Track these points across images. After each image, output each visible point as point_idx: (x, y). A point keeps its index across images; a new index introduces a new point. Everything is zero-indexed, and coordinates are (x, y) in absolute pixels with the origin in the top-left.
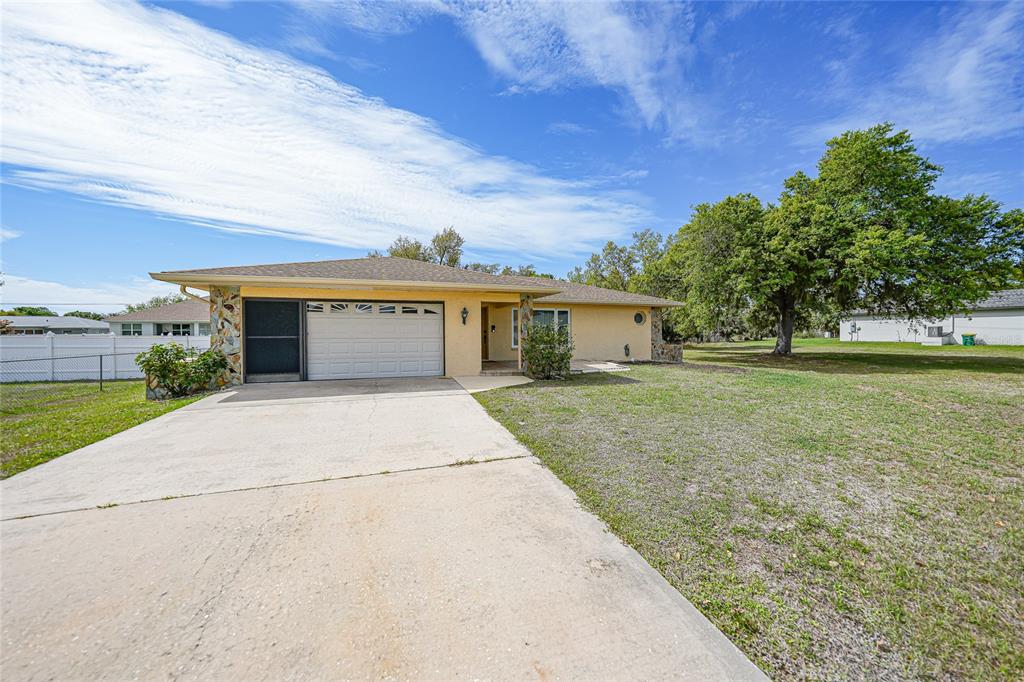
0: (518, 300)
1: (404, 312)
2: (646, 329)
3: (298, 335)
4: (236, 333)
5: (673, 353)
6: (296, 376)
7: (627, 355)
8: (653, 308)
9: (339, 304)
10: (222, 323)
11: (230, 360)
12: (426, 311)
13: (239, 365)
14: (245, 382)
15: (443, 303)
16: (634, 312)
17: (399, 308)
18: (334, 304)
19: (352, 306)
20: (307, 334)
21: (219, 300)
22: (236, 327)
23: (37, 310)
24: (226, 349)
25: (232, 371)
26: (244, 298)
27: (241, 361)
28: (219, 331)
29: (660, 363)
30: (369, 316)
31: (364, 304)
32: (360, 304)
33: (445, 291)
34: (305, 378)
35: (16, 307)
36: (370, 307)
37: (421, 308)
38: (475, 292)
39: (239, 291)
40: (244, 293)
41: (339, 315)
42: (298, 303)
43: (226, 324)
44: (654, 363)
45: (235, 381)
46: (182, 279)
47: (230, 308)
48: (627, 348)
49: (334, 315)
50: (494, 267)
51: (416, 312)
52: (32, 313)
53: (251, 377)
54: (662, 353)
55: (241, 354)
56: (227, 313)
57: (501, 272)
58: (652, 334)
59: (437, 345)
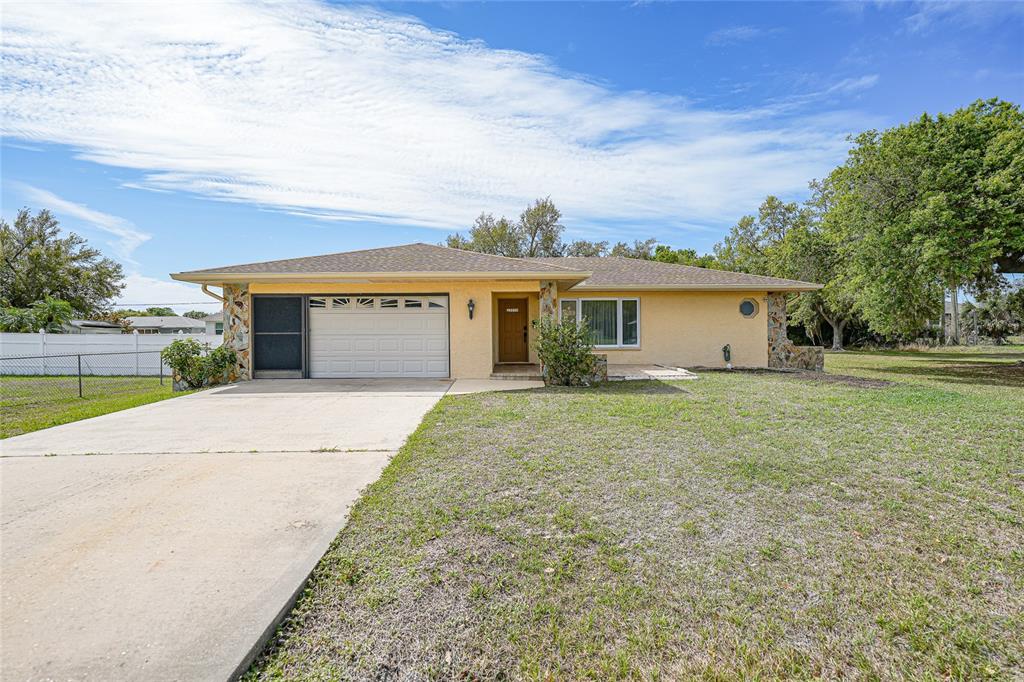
0: (538, 289)
1: (407, 306)
2: (760, 323)
3: (300, 331)
4: (244, 329)
5: (806, 358)
6: (299, 373)
7: (727, 359)
8: (770, 293)
9: (341, 299)
10: (234, 320)
11: (239, 356)
12: (432, 305)
13: (248, 361)
14: (254, 378)
15: (447, 294)
16: (740, 300)
17: (401, 301)
18: (336, 298)
19: (353, 300)
20: (309, 330)
21: (231, 297)
22: (245, 323)
23: (163, 310)
24: (237, 345)
25: (241, 366)
26: (252, 295)
27: (250, 357)
28: (231, 327)
29: (774, 371)
30: (371, 310)
31: (366, 299)
32: (361, 298)
33: (447, 281)
34: (307, 375)
35: (147, 307)
36: (372, 301)
37: (425, 301)
38: (483, 281)
39: (247, 288)
40: (252, 291)
41: (342, 309)
42: (300, 299)
43: (236, 320)
44: (770, 371)
45: (244, 377)
46: (203, 279)
47: (240, 304)
48: (726, 351)
49: (337, 310)
50: (601, 246)
51: (420, 305)
52: (160, 313)
53: (259, 373)
54: (787, 358)
55: (250, 350)
56: (237, 309)
57: (611, 251)
58: (769, 330)
59: (442, 343)
